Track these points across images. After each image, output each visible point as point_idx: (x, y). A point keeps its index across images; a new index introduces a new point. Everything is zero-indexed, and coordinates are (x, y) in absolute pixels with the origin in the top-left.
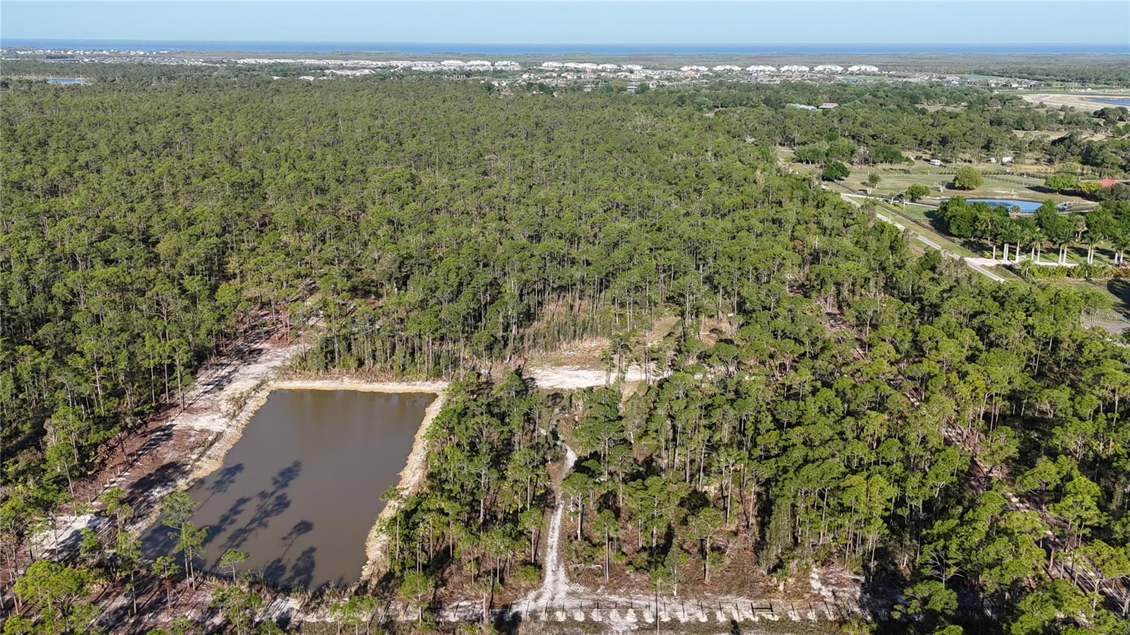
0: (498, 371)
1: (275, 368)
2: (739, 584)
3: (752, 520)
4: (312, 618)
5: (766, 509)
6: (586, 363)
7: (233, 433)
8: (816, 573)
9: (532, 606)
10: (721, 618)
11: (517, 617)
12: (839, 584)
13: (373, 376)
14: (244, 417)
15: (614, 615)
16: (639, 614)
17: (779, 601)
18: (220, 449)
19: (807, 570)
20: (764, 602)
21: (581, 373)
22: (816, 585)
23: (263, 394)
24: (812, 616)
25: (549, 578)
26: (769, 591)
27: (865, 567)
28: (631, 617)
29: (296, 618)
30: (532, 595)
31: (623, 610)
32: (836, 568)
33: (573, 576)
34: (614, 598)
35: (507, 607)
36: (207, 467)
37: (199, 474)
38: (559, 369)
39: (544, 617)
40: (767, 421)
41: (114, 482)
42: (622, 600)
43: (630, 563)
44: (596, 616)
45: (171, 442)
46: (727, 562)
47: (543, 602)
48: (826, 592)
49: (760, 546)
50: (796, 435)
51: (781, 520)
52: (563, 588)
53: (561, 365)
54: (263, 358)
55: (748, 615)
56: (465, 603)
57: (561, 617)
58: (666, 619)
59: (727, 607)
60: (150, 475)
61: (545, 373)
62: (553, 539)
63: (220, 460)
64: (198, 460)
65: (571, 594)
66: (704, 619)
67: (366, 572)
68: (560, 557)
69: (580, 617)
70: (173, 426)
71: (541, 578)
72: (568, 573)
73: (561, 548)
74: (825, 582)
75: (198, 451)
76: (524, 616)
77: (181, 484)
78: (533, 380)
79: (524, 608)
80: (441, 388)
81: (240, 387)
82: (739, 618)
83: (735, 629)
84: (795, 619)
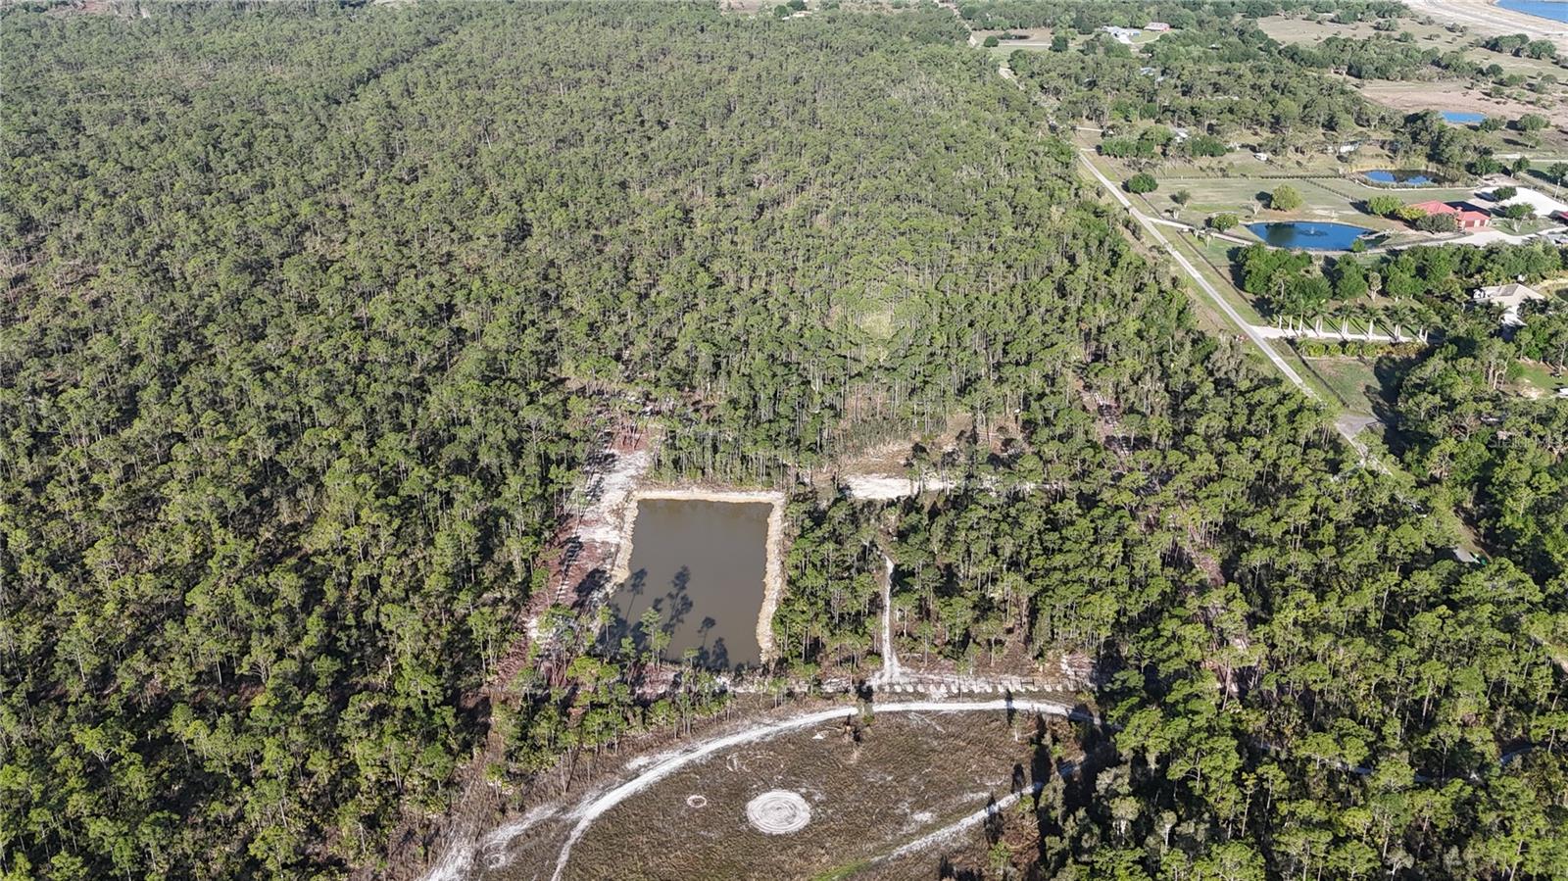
0: (818, 477)
1: (632, 477)
2: (1014, 666)
3: (1025, 620)
4: (740, 690)
5: (1034, 613)
6: (892, 471)
7: (627, 546)
8: (1065, 658)
9: (879, 682)
10: (1001, 690)
11: (870, 689)
12: (1080, 667)
13: (715, 486)
14: (628, 527)
15: (932, 687)
16: (948, 687)
17: (1039, 678)
18: (623, 558)
19: (1059, 657)
20: (1029, 679)
21: (888, 481)
22: (1064, 667)
23: (634, 504)
24: (1059, 688)
25: (887, 663)
26: (1034, 671)
27: (1098, 653)
28: (943, 689)
29: (731, 690)
30: (877, 674)
31: (938, 684)
32: (1079, 655)
33: (904, 662)
34: (931, 676)
35: (862, 683)
36: (621, 575)
37: (617, 580)
38: (869, 478)
39: (887, 689)
40: (1037, 547)
41: (561, 589)
42: (936, 678)
43: (940, 653)
44: (920, 689)
45: (585, 553)
46: (1006, 651)
47: (885, 679)
48: (1070, 672)
49: (1029, 639)
50: (1058, 560)
51: (1044, 622)
52: (898, 670)
53: (872, 472)
54: (618, 466)
55: (1019, 688)
56: (836, 680)
57: (898, 689)
58: (966, 691)
59: (1005, 683)
60: (584, 582)
61: (858, 482)
62: (886, 635)
63: (627, 568)
64: (612, 568)
65: (903, 674)
66: (990, 690)
67: (764, 659)
68: (892, 648)
69: (910, 689)
70: (577, 537)
71: (882, 663)
72: (899, 660)
73: (892, 642)
74: (1071, 665)
75: (609, 561)
76: (875, 688)
77: (609, 588)
78: (848, 488)
79: (874, 682)
80: (776, 497)
81: (612, 497)
82: (1012, 690)
83: (1009, 697)
84: (1049, 690)
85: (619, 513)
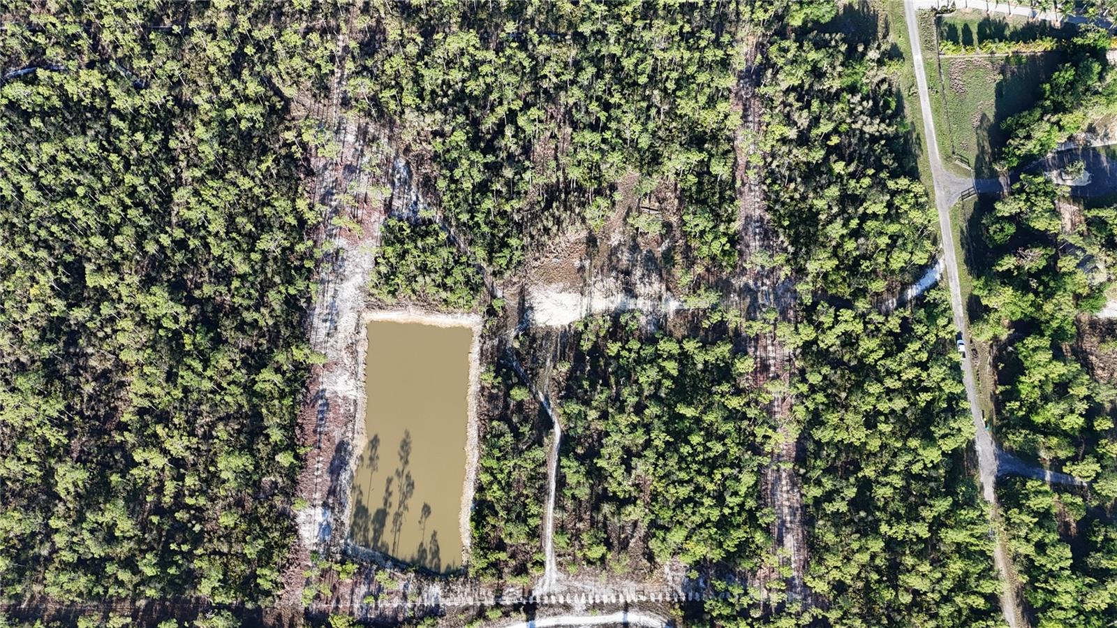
1: (360, 288)
2: (635, 574)
4: (448, 603)
6: (568, 278)
7: (360, 396)
9: (541, 592)
10: (622, 600)
11: (535, 604)
12: (677, 570)
14: (361, 369)
15: (576, 597)
16: (587, 597)
17: (648, 585)
18: (361, 420)
20: (642, 587)
21: (564, 296)
22: (667, 570)
23: (364, 334)
24: (660, 598)
25: (548, 566)
28: (583, 600)
29: (442, 602)
30: (540, 583)
31: (580, 593)
33: (559, 567)
34: (577, 584)
35: (530, 593)
36: (360, 444)
37: (358, 452)
38: (549, 290)
39: (546, 600)
41: (318, 469)
42: (579, 585)
44: (569, 601)
45: (331, 415)
47: (546, 589)
48: (670, 578)
52: (555, 576)
54: (348, 267)
55: (633, 597)
56: (512, 590)
57: (553, 600)
58: (598, 601)
59: (625, 590)
60: (334, 459)
61: (539, 299)
62: (549, 530)
63: (364, 431)
64: (353, 439)
65: (558, 580)
66: (614, 600)
68: (552, 549)
69: (561, 600)
70: (324, 390)
71: (544, 567)
72: (557, 565)
73: (553, 541)
74: (671, 569)
75: (350, 426)
76: (538, 601)
77: (353, 464)
78: (531, 308)
79: (537, 593)
80: (473, 321)
81: (347, 322)
82: (629, 601)
83: (627, 607)
84: (653, 599)
85: (352, 348)
